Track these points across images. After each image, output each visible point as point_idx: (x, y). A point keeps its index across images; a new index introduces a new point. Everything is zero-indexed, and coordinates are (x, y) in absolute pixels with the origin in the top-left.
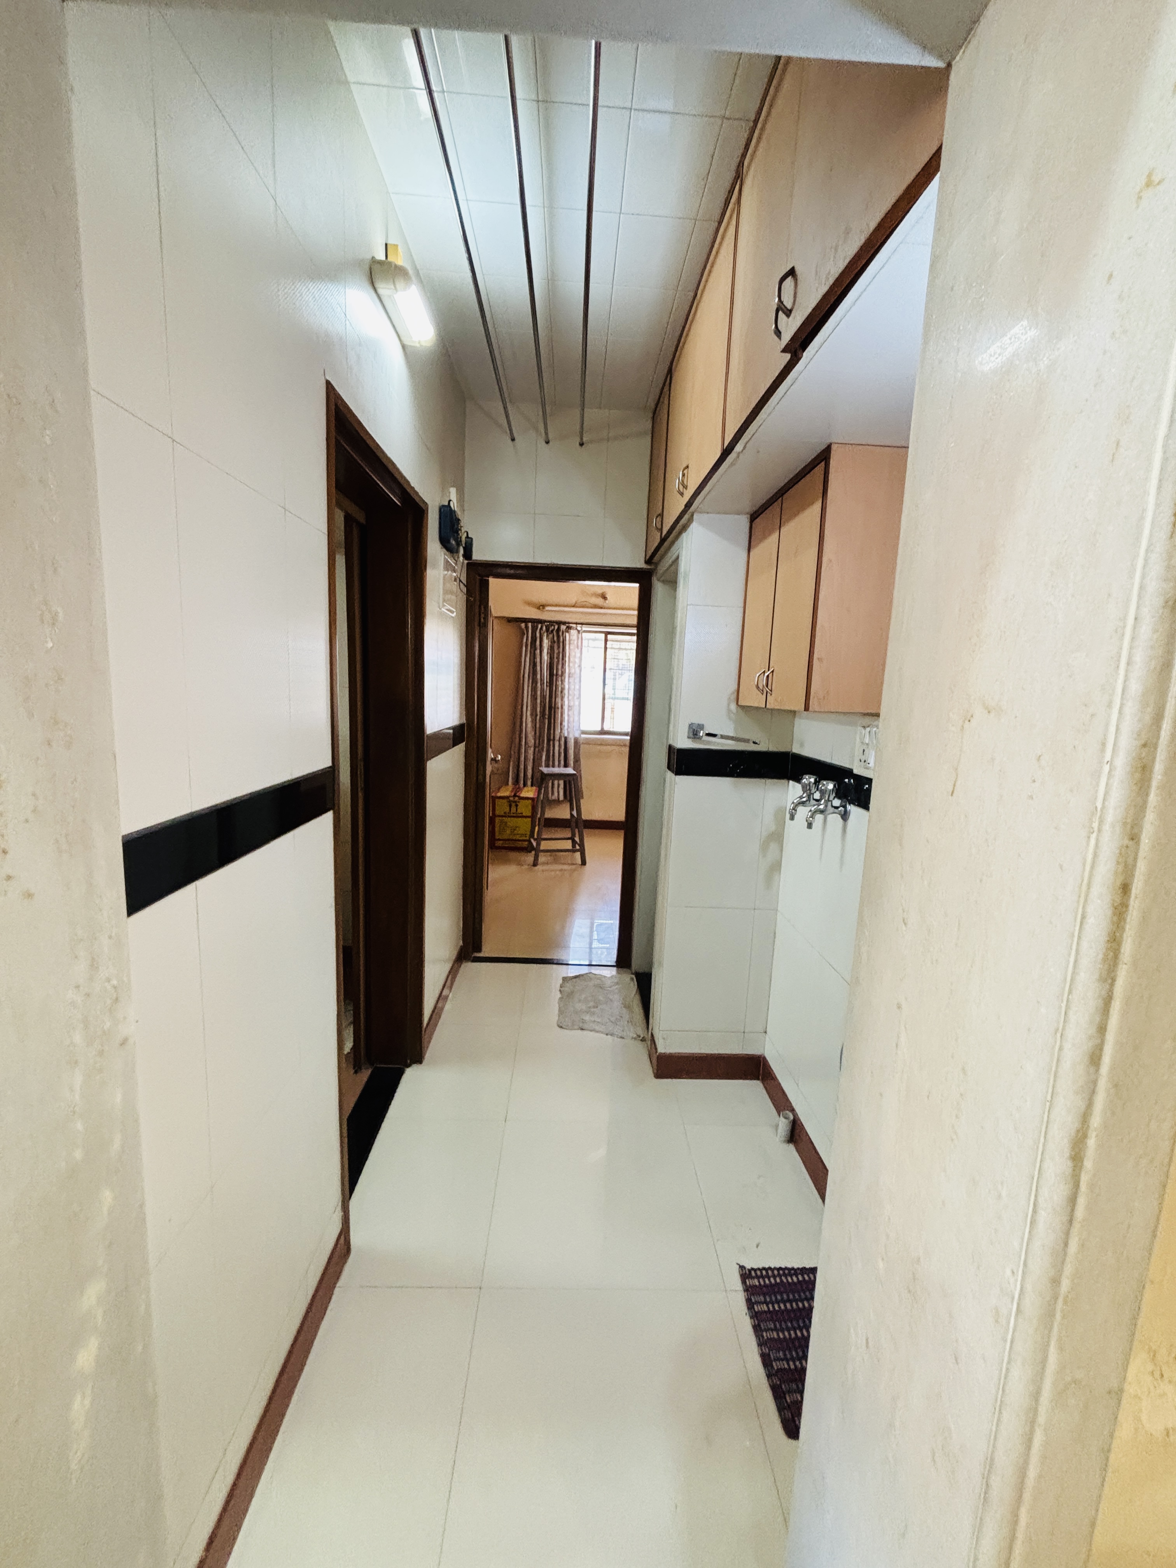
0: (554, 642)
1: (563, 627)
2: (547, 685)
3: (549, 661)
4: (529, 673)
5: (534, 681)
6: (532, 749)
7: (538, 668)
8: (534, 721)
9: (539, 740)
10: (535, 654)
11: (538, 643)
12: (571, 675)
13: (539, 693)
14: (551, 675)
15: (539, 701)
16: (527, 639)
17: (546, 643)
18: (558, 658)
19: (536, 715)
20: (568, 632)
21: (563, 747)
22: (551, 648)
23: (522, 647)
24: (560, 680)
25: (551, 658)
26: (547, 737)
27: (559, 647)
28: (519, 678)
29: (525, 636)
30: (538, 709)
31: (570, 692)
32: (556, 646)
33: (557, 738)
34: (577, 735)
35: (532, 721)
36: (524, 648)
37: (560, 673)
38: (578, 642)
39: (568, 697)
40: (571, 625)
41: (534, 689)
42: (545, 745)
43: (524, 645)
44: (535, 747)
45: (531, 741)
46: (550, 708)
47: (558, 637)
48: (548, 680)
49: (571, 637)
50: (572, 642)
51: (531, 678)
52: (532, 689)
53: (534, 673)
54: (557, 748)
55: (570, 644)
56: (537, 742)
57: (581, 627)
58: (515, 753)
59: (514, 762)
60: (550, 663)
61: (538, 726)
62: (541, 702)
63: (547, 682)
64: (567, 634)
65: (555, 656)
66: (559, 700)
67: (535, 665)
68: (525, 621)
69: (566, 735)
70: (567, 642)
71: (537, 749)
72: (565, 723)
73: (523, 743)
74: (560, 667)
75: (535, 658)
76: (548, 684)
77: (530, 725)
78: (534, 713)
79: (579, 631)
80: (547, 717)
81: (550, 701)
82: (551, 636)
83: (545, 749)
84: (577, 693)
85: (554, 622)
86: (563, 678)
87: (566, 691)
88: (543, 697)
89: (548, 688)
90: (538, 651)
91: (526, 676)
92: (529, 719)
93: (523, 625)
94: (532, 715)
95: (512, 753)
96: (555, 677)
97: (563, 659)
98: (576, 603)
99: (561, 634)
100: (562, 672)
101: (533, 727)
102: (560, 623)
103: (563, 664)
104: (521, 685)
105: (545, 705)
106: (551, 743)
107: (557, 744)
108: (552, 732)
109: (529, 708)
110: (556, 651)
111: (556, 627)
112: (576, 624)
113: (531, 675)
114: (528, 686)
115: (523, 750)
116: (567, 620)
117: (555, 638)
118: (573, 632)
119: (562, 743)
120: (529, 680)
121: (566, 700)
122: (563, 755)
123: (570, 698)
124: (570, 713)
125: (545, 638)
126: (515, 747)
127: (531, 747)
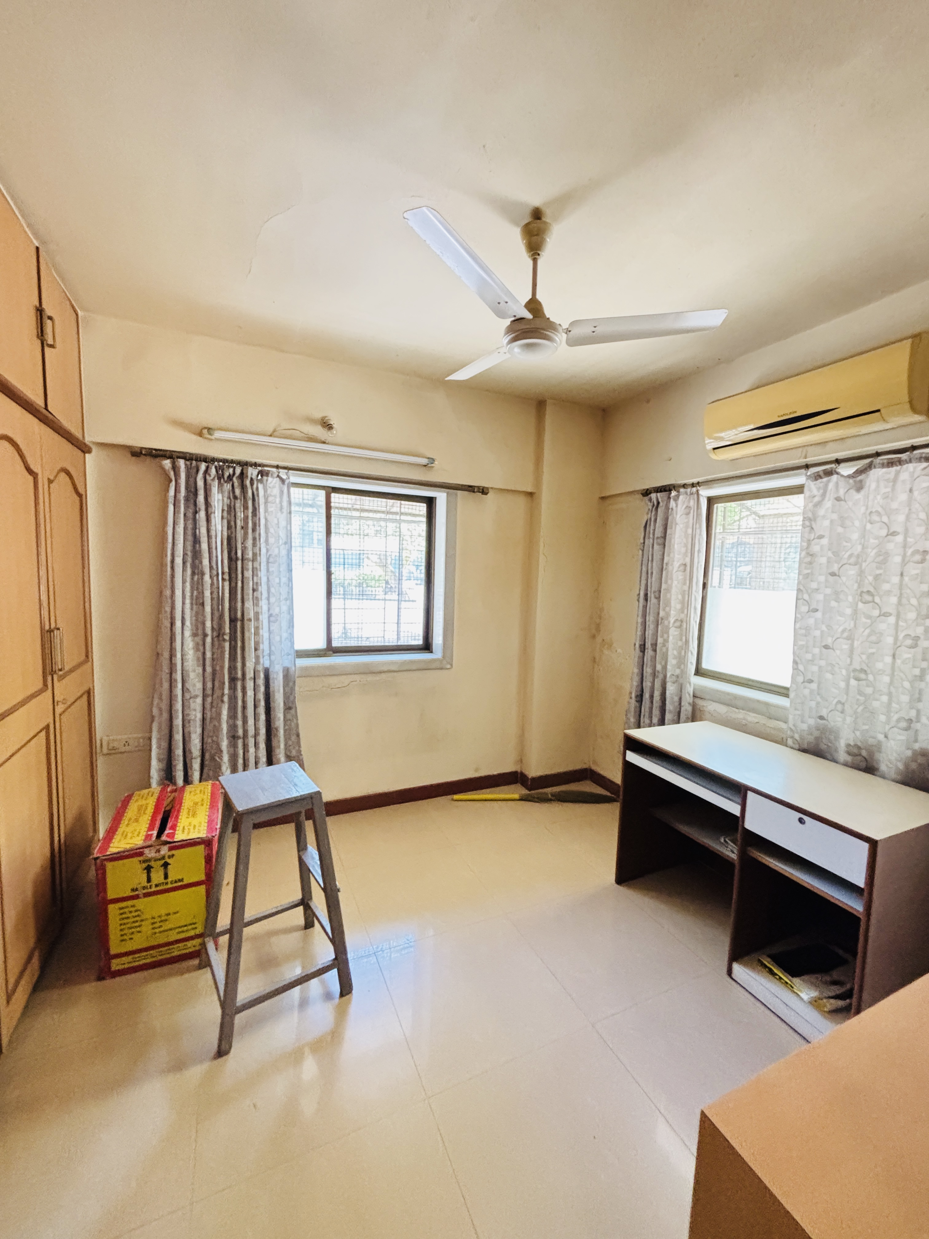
0: (235, 498)
1: (252, 472)
2: (223, 579)
3: (225, 534)
4: (185, 554)
5: (197, 571)
6: (199, 700)
7: (204, 546)
8: (201, 647)
9: (213, 681)
10: (195, 520)
11: (201, 498)
12: (271, 560)
13: (207, 593)
14: (232, 560)
15: (208, 609)
16: (177, 490)
17: (218, 500)
18: (244, 528)
19: (205, 635)
20: (261, 481)
21: (262, 689)
22: (231, 510)
23: (166, 508)
24: (250, 567)
25: (229, 527)
26: (230, 673)
27: (246, 508)
28: (163, 565)
29: (173, 484)
30: (208, 624)
31: (273, 590)
32: (238, 504)
33: (250, 674)
34: (287, 664)
35: (197, 649)
36: (171, 508)
37: (250, 555)
38: (281, 502)
39: (268, 599)
40: (266, 468)
41: (197, 587)
42: (226, 691)
43: (171, 500)
44: (204, 697)
45: (195, 685)
46: (233, 621)
47: (243, 487)
48: (226, 570)
49: (269, 491)
50: (270, 499)
51: (188, 565)
52: (192, 587)
53: (196, 554)
54: (250, 693)
55: (266, 503)
56: (209, 685)
57: (287, 474)
58: (160, 710)
59: (160, 730)
60: (229, 539)
61: (209, 655)
62: (212, 610)
63: (223, 573)
64: (260, 486)
65: (239, 523)
66: (249, 604)
67: (196, 541)
68: (172, 456)
69: (267, 664)
70: (262, 500)
71: (209, 700)
72: (264, 646)
73: (178, 691)
74: (249, 543)
75: (195, 528)
76: (226, 577)
77: (191, 654)
78: (200, 632)
79: (283, 481)
80: (227, 637)
81: (232, 609)
82: (227, 487)
83: (226, 699)
84: (284, 591)
85: (232, 462)
86: (256, 565)
87: (263, 588)
88: (217, 601)
89: (227, 584)
90: (202, 514)
91: (179, 561)
92: (190, 644)
93: (167, 463)
94: (194, 635)
95: (155, 711)
96: (239, 563)
97: (254, 530)
98: (274, 431)
99: (248, 482)
100: (254, 555)
101: (198, 659)
102: (244, 465)
103: (254, 539)
104: (169, 579)
105: (221, 616)
106: (239, 684)
107: (250, 685)
108: (239, 665)
109: (188, 623)
110: (240, 515)
111: (238, 470)
112: (277, 467)
113: (189, 560)
114: (184, 582)
115: (179, 706)
116: (259, 461)
117: (238, 492)
118: (272, 482)
119: (261, 681)
120: (184, 570)
121: (263, 604)
122: (262, 703)
123: (272, 600)
124: (274, 627)
125: (215, 489)
126: (161, 699)
127: (196, 696)
